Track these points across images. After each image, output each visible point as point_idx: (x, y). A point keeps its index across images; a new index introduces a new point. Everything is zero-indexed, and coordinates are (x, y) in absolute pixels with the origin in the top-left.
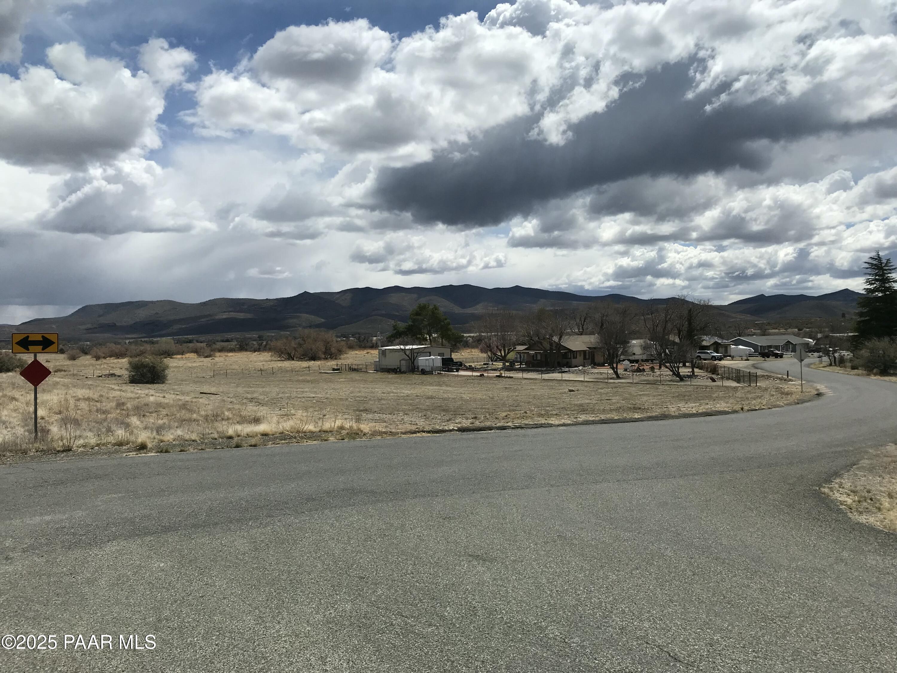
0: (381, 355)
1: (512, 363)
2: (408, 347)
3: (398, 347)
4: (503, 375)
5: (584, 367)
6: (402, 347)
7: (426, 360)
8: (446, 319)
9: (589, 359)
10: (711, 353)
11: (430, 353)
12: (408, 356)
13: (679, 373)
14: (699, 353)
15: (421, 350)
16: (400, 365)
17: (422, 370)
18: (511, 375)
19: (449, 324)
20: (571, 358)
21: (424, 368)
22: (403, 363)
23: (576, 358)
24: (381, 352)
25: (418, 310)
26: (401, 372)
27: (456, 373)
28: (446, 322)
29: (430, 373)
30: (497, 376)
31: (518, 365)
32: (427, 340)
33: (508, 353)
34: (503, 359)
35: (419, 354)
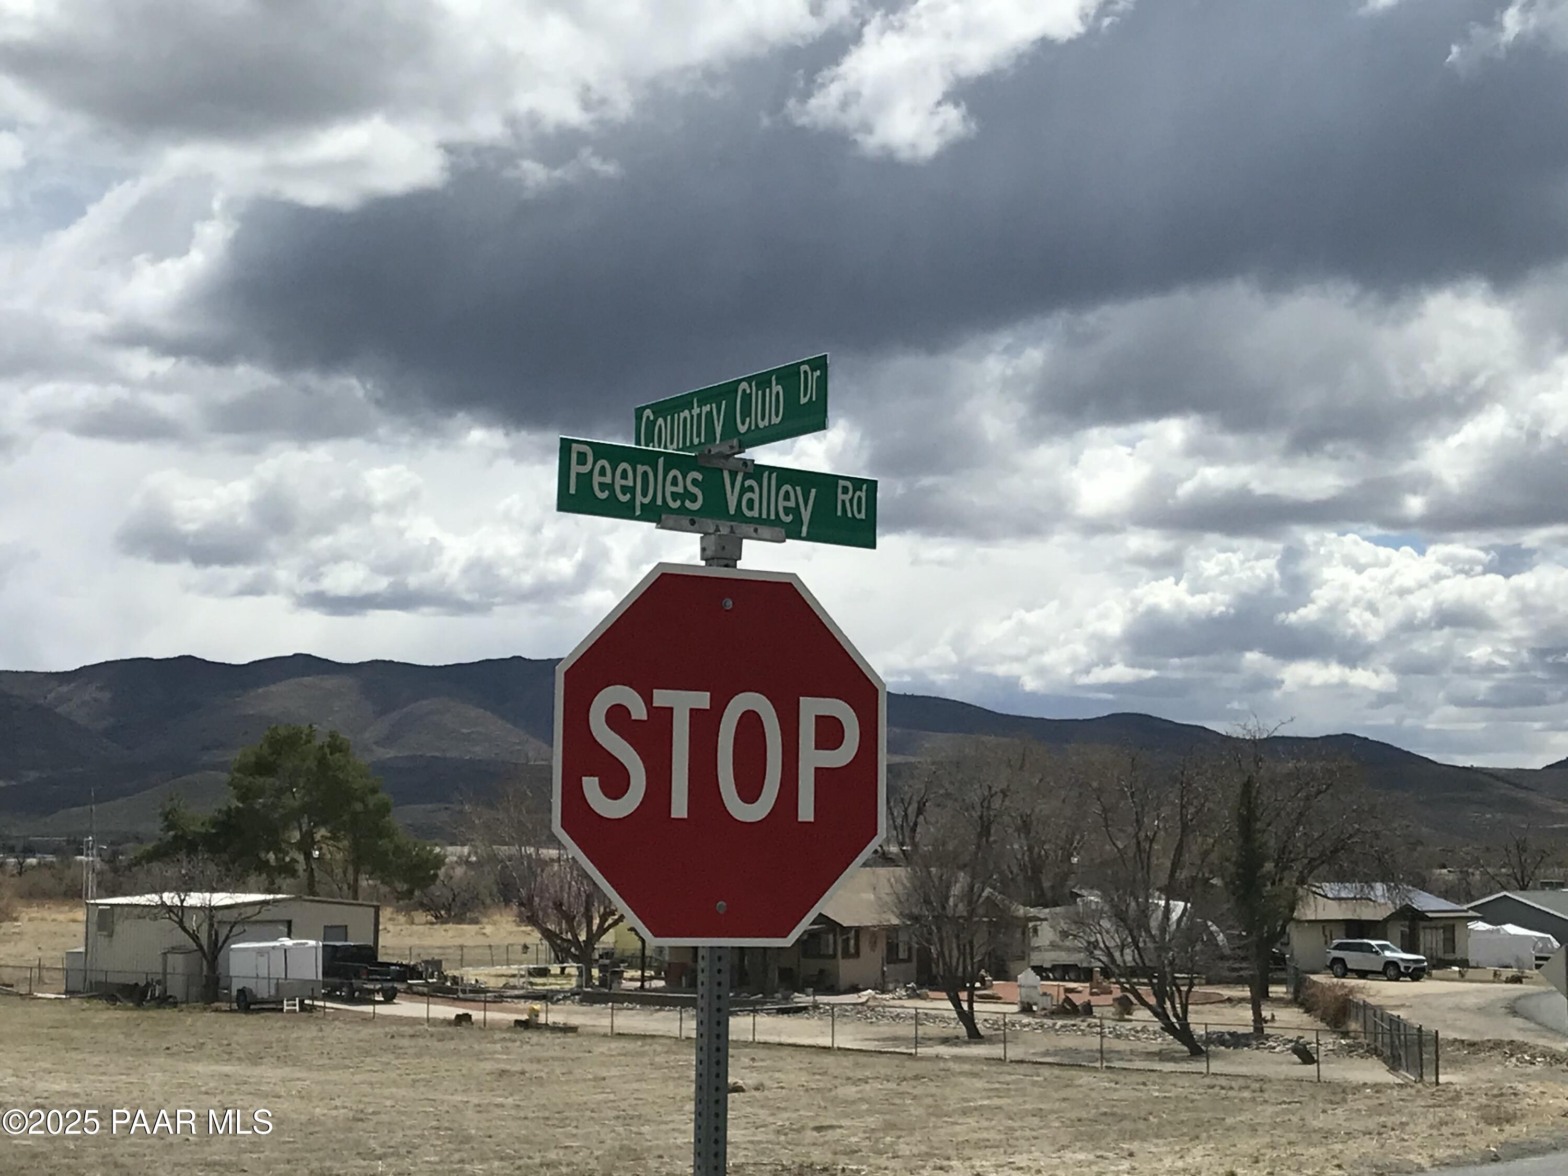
0: (93, 928)
1: (612, 973)
2: (195, 899)
3: (153, 899)
4: (542, 1019)
5: (883, 992)
6: (170, 898)
7: (260, 952)
8: (374, 791)
9: (909, 960)
10: (1384, 948)
11: (289, 923)
12: (195, 937)
13: (1185, 1026)
14: (1339, 947)
15: (250, 911)
16: (165, 973)
17: (241, 992)
18: (574, 1021)
19: (384, 809)
20: (834, 956)
21: (250, 984)
22: (177, 962)
23: (857, 954)
24: (95, 918)
25: (266, 750)
26: (165, 1001)
27: (382, 1009)
28: (372, 801)
29: (272, 1006)
30: (518, 1023)
31: (632, 979)
32: (293, 873)
33: (603, 930)
34: (584, 955)
35: (236, 930)
